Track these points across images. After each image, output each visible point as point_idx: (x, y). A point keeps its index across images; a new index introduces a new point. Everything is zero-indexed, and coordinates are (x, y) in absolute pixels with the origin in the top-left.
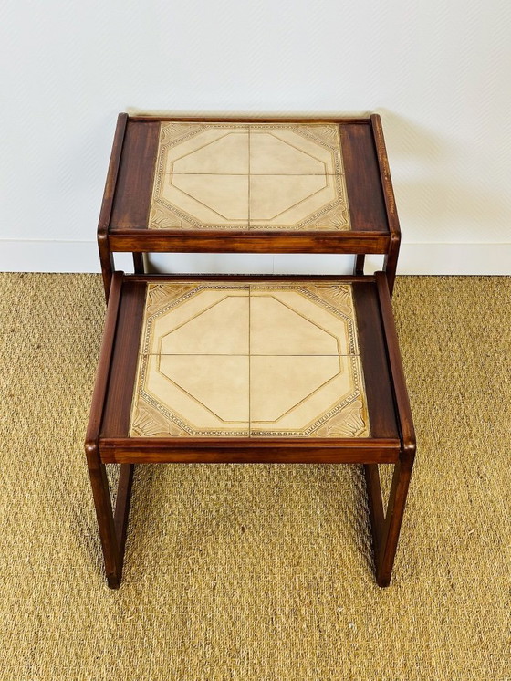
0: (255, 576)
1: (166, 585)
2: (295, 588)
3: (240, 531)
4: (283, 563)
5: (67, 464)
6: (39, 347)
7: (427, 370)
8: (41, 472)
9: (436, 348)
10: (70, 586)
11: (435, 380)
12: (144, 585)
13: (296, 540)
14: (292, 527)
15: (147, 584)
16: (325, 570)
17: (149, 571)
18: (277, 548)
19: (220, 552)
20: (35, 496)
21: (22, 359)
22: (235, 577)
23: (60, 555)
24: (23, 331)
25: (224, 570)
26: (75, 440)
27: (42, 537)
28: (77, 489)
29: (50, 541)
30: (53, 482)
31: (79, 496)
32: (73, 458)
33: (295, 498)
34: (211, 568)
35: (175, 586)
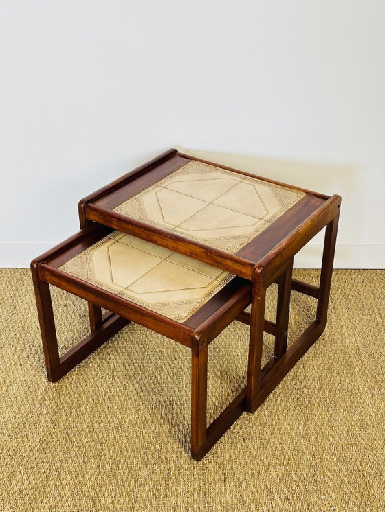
0: (256, 473)
1: (188, 479)
2: (287, 481)
3: (242, 441)
4: (276, 463)
5: (109, 394)
6: (84, 316)
7: (372, 331)
8: (90, 399)
9: (378, 317)
10: (116, 478)
11: (379, 338)
12: (171, 478)
13: (285, 448)
14: (281, 438)
15: (173, 477)
16: (310, 469)
17: (174, 468)
18: (271, 453)
19: (227, 455)
20: (86, 416)
21: (73, 324)
22: (241, 473)
23: (107, 456)
24: (73, 306)
25: (232, 468)
26: (114, 378)
27: (93, 444)
28: (118, 411)
29: (98, 447)
30: (99, 407)
31: (119, 415)
32: (113, 390)
33: (282, 417)
34: (222, 466)
35: (195, 479)
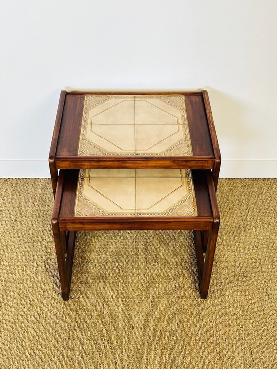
0: (140, 356)
1: (89, 362)
2: (163, 363)
3: (131, 329)
4: (156, 348)
5: (31, 289)
6: (16, 221)
7: (235, 233)
8: (16, 294)
9: (240, 219)
10: (33, 363)
11: (240, 238)
12: (75, 362)
13: (163, 334)
14: (161, 326)
15: (77, 361)
16: (181, 352)
17: (78, 353)
18: (152, 339)
19: (119, 341)
20: (13, 309)
21: (6, 228)
22: (128, 356)
23: (27, 344)
24: (7, 212)
25: (122, 352)
26: (36, 275)
27: (17, 333)
28: (37, 304)
29: (21, 335)
30: (23, 301)
31: (38, 308)
32: (34, 286)
33: (162, 308)
34: (114, 351)
35: (93, 362)
